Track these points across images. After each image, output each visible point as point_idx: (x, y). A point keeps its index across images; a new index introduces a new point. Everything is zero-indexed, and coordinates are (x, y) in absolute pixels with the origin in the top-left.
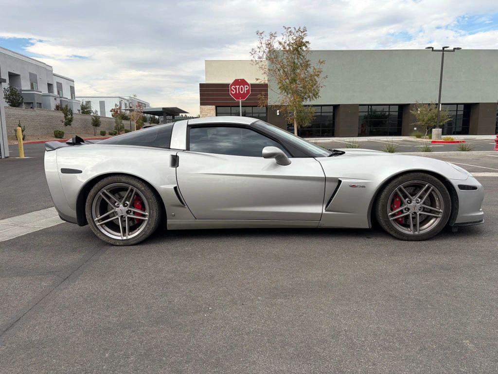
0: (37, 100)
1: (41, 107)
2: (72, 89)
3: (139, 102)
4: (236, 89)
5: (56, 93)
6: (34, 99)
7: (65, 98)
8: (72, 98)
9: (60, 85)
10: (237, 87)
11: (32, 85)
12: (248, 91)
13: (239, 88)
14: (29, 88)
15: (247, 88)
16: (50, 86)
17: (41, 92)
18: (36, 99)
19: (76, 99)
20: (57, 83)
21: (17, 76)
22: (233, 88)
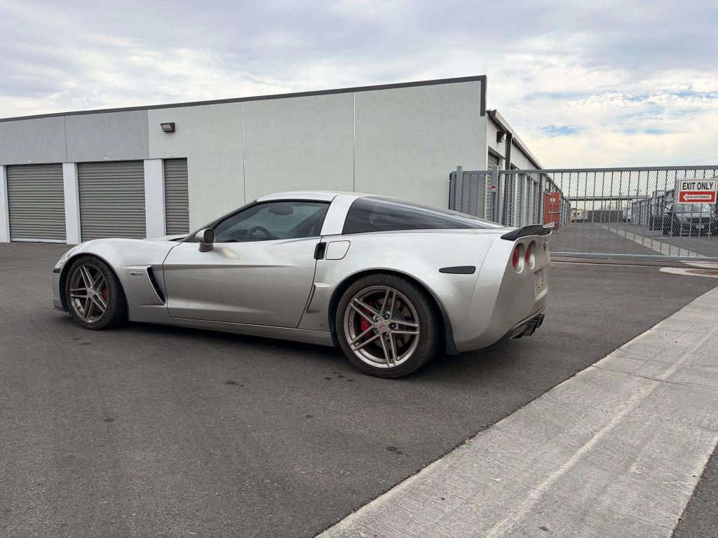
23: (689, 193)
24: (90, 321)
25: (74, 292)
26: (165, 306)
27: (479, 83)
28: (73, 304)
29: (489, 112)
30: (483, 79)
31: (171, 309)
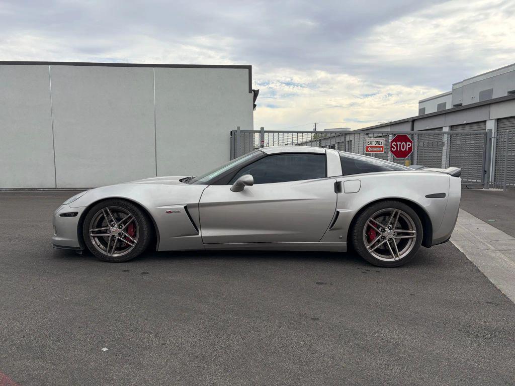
23: (371, 147)
24: (116, 255)
25: (93, 232)
26: (200, 235)
27: (247, 70)
28: (94, 243)
29: (254, 91)
30: (250, 68)
31: (205, 237)
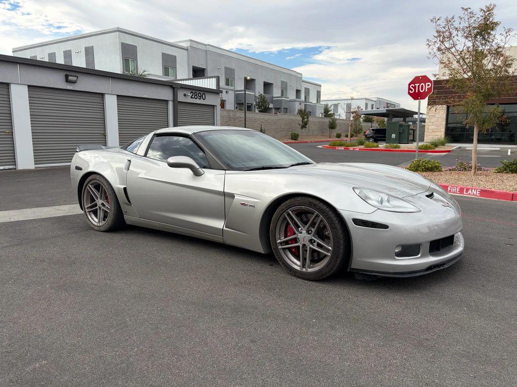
0: (284, 106)
1: (286, 112)
2: (319, 94)
3: (387, 103)
4: (415, 88)
5: (303, 98)
6: (281, 105)
7: (310, 103)
8: (317, 102)
9: (307, 91)
10: (417, 85)
11: (282, 92)
12: (429, 89)
13: (419, 86)
14: (280, 95)
15: (428, 85)
16: (298, 92)
17: (288, 98)
18: (283, 104)
19: (321, 103)
20: (305, 88)
21: (271, 84)
22: (412, 87)
